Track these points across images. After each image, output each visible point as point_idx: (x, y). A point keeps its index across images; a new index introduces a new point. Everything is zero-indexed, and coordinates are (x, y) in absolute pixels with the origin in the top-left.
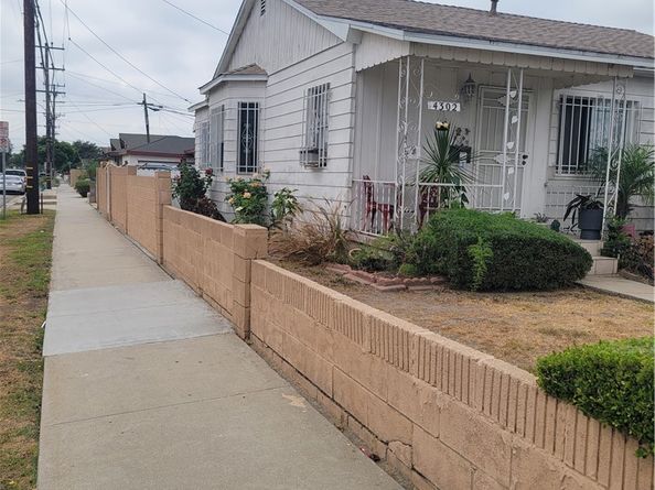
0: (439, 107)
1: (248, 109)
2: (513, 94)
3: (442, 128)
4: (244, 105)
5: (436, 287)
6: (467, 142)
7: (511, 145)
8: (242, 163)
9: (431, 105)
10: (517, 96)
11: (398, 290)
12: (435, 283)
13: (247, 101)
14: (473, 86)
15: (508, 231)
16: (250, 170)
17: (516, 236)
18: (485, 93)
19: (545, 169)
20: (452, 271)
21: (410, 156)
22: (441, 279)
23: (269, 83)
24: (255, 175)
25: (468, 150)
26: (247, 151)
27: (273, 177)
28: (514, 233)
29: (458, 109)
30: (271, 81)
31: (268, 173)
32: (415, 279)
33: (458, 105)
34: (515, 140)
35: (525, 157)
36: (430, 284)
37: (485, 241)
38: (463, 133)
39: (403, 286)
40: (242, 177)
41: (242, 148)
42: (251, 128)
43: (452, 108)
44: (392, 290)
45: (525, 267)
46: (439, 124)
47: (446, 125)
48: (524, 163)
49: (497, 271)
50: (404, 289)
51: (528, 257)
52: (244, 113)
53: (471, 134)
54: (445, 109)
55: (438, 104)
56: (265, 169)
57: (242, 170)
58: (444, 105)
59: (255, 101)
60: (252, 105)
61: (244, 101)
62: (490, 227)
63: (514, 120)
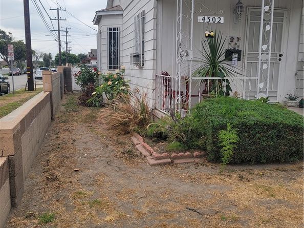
0: (207, 20)
1: (113, 32)
2: (267, 8)
3: (209, 36)
4: (110, 29)
5: (197, 160)
6: (238, 46)
7: (265, 47)
8: (110, 63)
9: (200, 19)
10: (270, 9)
11: (165, 164)
12: (197, 157)
13: (112, 27)
14: (242, 7)
15: (255, 117)
16: (115, 68)
17: (261, 122)
18: (251, 12)
19: (295, 63)
20: (209, 148)
21: (184, 58)
22: (202, 153)
23: (124, 15)
24: (117, 71)
25: (239, 52)
26: (113, 57)
27: (126, 71)
28: (260, 119)
29: (222, 21)
30: (125, 13)
31: (124, 69)
32: (181, 153)
33: (222, 18)
34: (267, 43)
35: (281, 56)
36: (193, 157)
37: (233, 127)
38: (235, 41)
39: (169, 160)
40: (111, 72)
41: (110, 55)
42: (115, 43)
43: (217, 20)
44: (160, 164)
45: (269, 146)
46: (207, 33)
47: (212, 34)
48: (280, 60)
49: (246, 149)
50: (169, 163)
51: (272, 138)
52: (110, 34)
53: (241, 41)
54: (211, 21)
55: (206, 18)
56: (122, 67)
57: (111, 68)
58: (211, 18)
59: (116, 27)
60: (115, 29)
61: (111, 27)
62: (240, 113)
63: (268, 28)
